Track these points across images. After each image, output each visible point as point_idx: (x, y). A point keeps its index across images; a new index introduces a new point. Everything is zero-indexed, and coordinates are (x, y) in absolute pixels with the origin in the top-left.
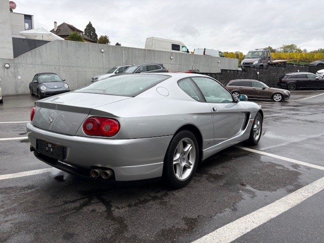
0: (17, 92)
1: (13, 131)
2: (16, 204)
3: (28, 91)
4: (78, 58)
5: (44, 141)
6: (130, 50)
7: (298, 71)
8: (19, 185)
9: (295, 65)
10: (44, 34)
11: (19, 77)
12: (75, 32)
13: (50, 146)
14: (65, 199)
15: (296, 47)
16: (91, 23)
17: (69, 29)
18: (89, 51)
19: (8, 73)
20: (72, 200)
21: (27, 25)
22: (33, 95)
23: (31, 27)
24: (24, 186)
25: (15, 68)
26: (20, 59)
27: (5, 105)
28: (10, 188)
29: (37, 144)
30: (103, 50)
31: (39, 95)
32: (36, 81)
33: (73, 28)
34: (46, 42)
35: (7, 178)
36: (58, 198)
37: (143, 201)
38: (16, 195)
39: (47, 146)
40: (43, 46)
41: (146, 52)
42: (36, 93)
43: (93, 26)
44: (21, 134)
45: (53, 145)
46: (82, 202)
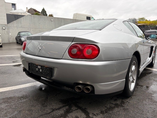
0: (9, 41)
1: (9, 60)
2: (16, 113)
3: (15, 41)
4: (40, 24)
5: (34, 64)
6: (66, 20)
7: (151, 29)
8: (17, 95)
9: (149, 26)
10: (22, 12)
11: (10, 34)
12: (37, 12)
13: (39, 67)
14: (51, 107)
15: (145, 18)
16: (44, 8)
17: (34, 11)
18: (45, 20)
19: (4, 32)
20: (57, 108)
21: (13, 9)
22: (17, 43)
23: (15, 9)
24: (20, 96)
25: (8, 29)
26: (10, 24)
27: (4, 48)
28: (11, 98)
29: (29, 66)
30: (52, 20)
31: (21, 43)
32: (19, 36)
33: (35, 11)
34: (23, 16)
35: (8, 90)
36: (46, 106)
37: (110, 108)
38: (15, 104)
39: (37, 67)
40: (22, 18)
41: (74, 21)
42: (19, 42)
43: (45, 10)
44: (13, 62)
45: (41, 66)
46: (65, 109)
